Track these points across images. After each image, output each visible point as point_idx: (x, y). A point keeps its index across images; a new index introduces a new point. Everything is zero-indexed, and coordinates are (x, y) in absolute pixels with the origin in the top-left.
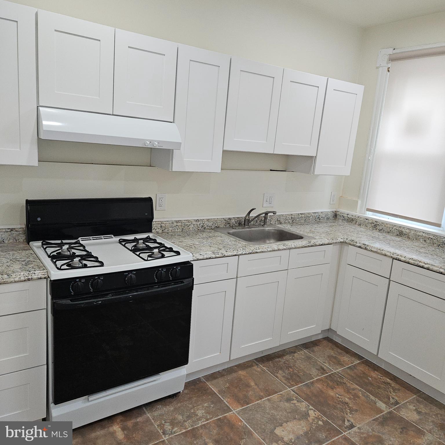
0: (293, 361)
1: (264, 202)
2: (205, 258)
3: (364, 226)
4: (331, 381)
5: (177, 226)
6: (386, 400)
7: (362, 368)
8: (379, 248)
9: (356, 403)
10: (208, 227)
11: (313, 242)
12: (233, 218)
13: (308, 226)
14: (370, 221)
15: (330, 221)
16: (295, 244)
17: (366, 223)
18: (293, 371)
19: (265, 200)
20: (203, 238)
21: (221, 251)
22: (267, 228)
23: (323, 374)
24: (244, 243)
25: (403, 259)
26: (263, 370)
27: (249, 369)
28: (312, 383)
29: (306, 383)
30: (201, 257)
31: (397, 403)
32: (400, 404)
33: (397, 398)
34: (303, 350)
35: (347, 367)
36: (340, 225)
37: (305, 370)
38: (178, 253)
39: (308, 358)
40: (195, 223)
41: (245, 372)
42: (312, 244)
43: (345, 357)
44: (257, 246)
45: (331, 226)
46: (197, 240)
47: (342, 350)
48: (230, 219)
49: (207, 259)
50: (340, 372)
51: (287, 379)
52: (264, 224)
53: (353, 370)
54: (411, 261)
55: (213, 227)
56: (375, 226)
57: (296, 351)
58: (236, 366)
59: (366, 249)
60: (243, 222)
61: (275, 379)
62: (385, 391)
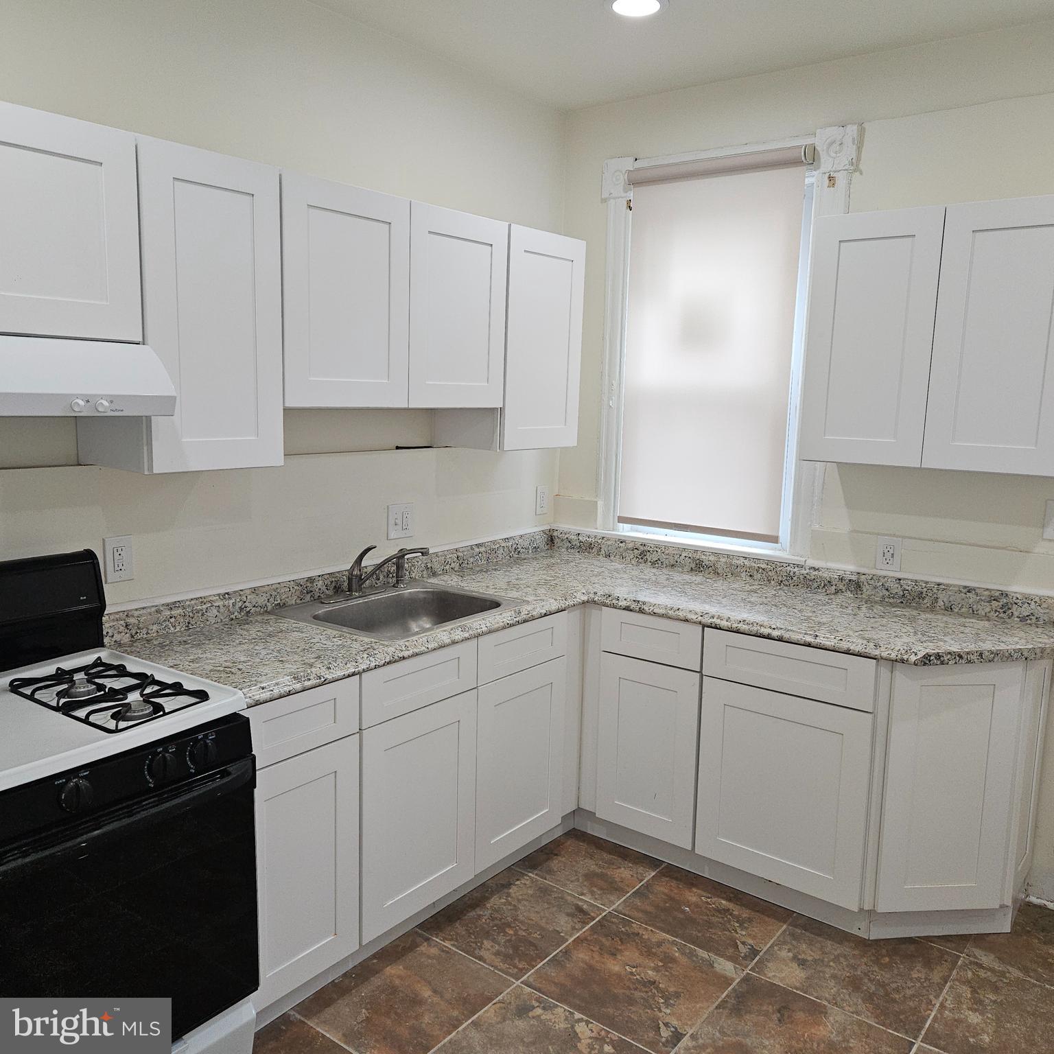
0: (509, 907)
1: (390, 525)
2: (276, 696)
3: (618, 557)
4: (606, 936)
5: (171, 617)
6: (731, 951)
7: (664, 888)
8: (669, 606)
9: (672, 975)
10: (258, 610)
11: (525, 609)
12: (319, 576)
13: (498, 573)
14: (631, 546)
15: (543, 554)
16: (488, 622)
17: (621, 550)
18: (516, 934)
19: (392, 522)
20: (254, 641)
21: (313, 670)
22: (407, 591)
23: (585, 923)
24: (366, 640)
25: (724, 624)
26: (443, 951)
27: (410, 956)
28: (566, 952)
29: (551, 956)
30: (266, 695)
31: (754, 952)
32: (761, 954)
33: (750, 941)
34: (526, 875)
35: (631, 893)
36: (568, 562)
37: (543, 923)
38: (202, 696)
39: (541, 891)
40: (220, 603)
41: (401, 967)
42: (524, 616)
43: (623, 869)
44: (402, 642)
45: (549, 566)
46: (239, 649)
47: (610, 854)
48: (311, 580)
49: (281, 697)
50: (620, 908)
51: (507, 958)
52: (397, 582)
53: (647, 898)
54: (743, 627)
55: (270, 608)
56: (643, 554)
57: (512, 882)
58: (374, 956)
59: (641, 611)
60: (346, 584)
61: (480, 966)
62: (724, 930)
